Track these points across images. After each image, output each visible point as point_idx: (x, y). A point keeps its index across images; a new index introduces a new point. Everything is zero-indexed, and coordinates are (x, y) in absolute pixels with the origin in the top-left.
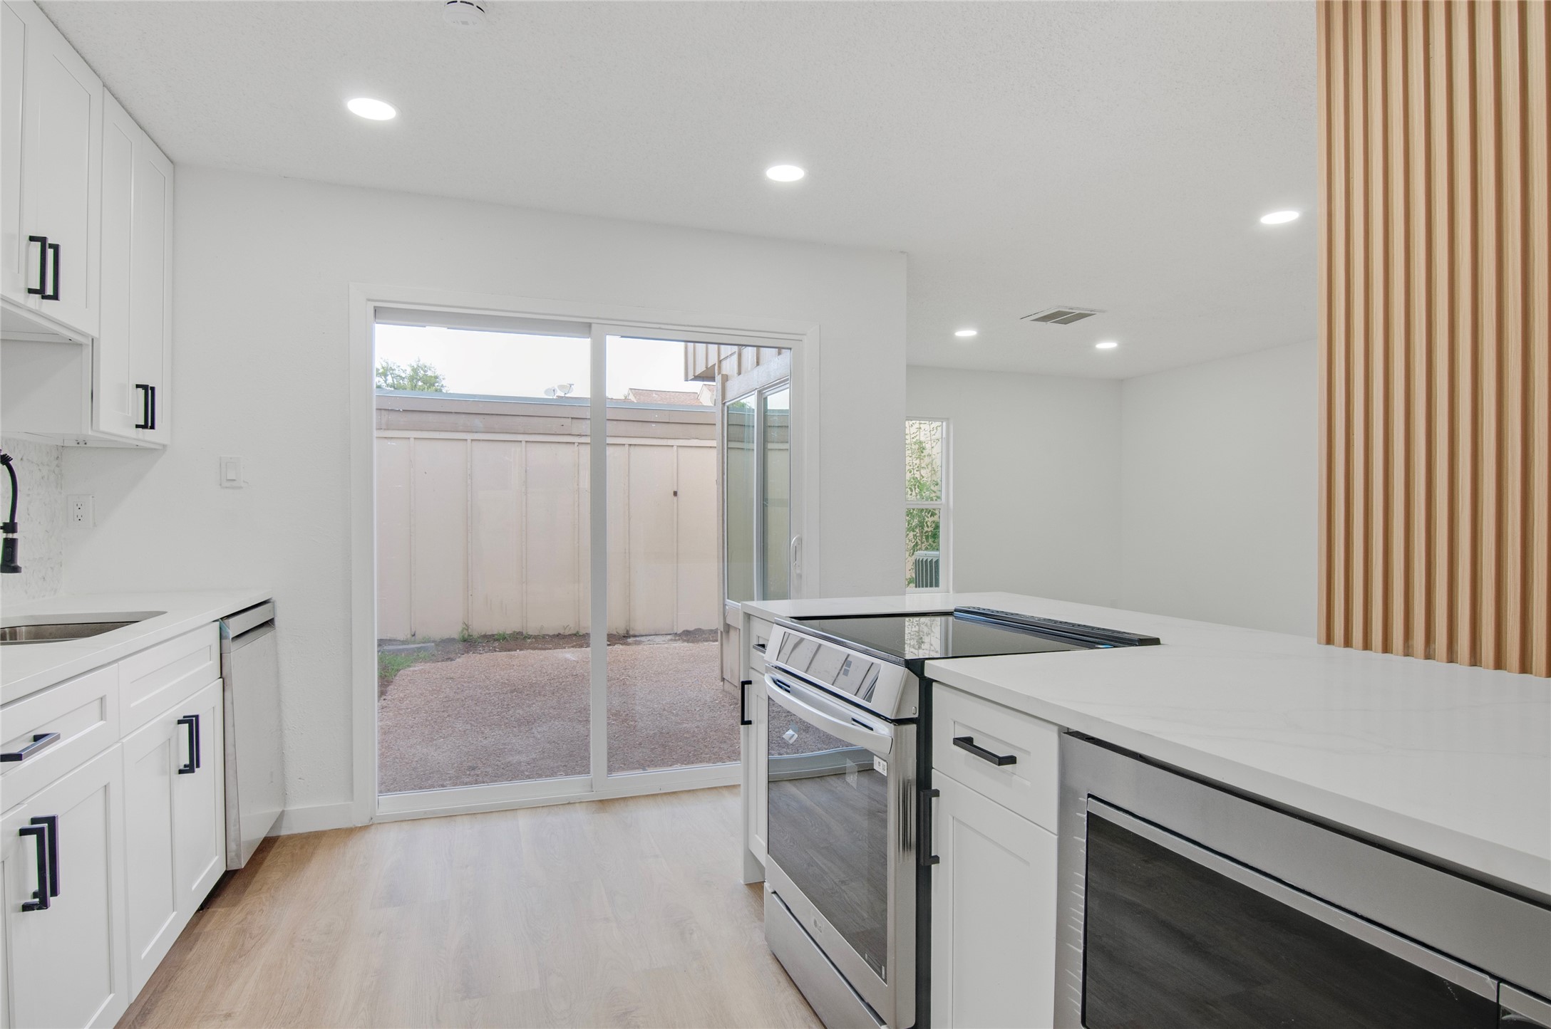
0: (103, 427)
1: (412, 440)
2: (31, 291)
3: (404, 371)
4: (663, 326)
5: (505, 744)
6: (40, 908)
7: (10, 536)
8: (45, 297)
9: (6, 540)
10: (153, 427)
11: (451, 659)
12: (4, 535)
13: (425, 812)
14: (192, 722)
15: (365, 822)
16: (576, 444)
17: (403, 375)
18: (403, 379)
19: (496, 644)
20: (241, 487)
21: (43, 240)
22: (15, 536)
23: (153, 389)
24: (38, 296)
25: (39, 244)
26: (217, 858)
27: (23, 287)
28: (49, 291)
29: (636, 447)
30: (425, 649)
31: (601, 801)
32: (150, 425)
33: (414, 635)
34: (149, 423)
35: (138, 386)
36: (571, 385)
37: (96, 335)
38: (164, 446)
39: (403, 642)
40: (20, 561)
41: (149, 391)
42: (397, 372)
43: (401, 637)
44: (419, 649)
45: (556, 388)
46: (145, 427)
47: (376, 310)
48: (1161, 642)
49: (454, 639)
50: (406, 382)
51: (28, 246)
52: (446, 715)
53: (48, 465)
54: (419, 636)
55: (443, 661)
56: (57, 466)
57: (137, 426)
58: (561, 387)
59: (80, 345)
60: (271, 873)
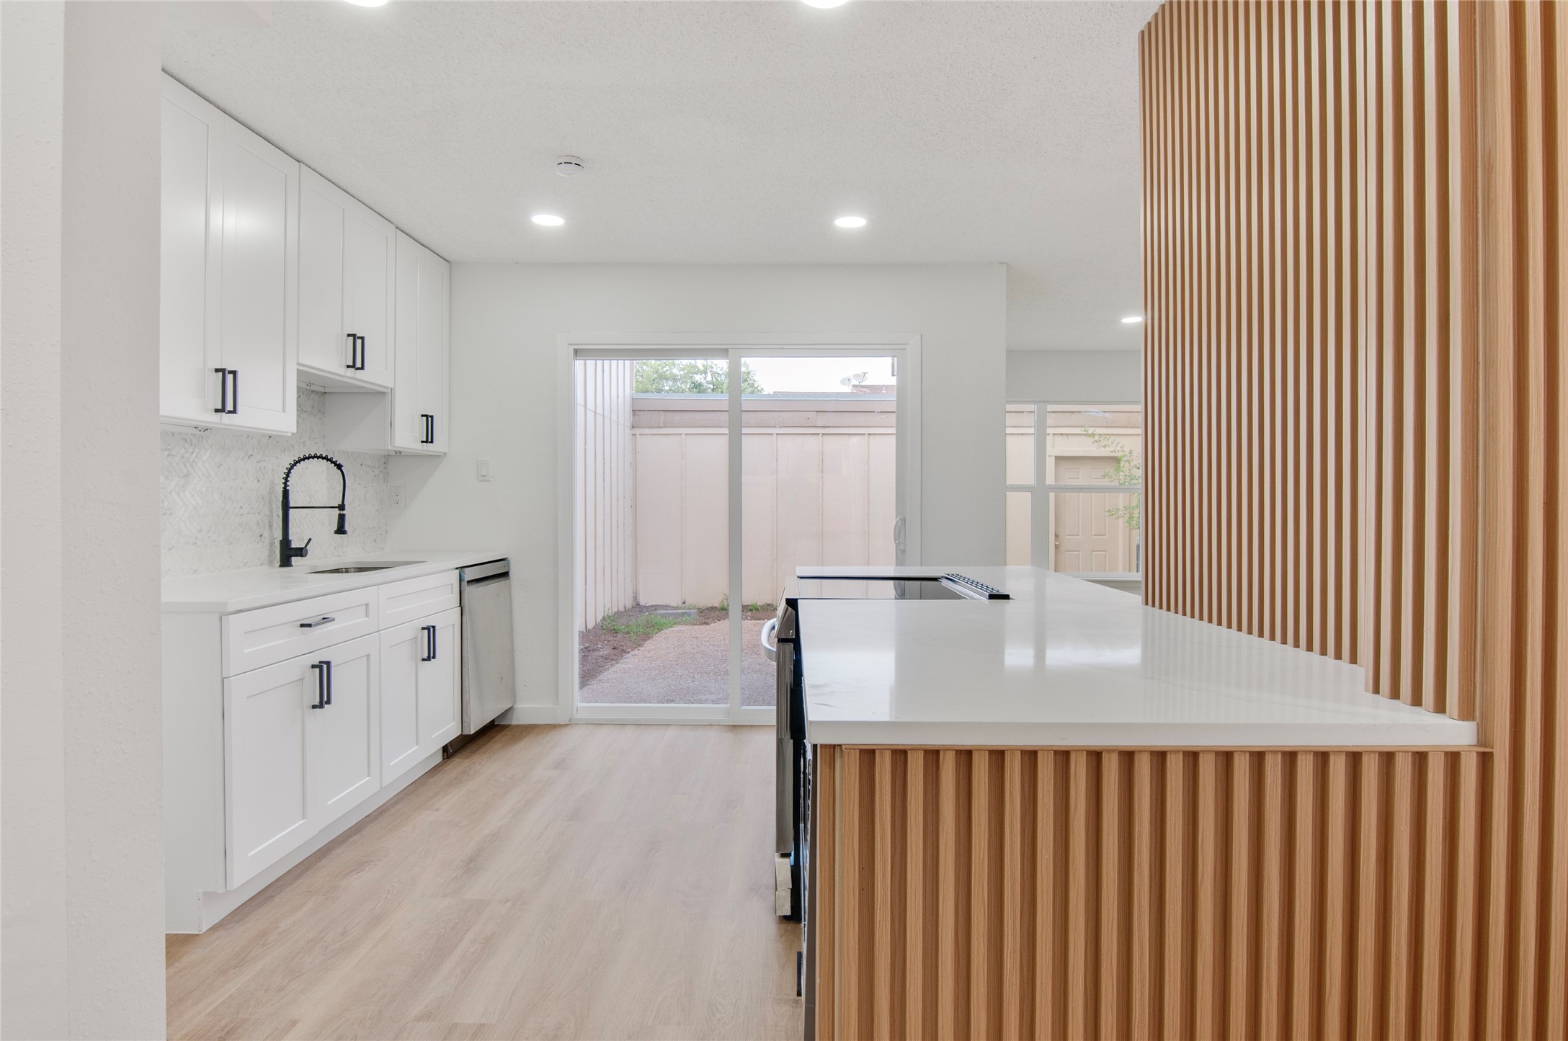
0: (396, 445)
1: (684, 435)
2: (348, 367)
3: (722, 369)
4: (784, 347)
5: (704, 686)
6: (320, 708)
7: (342, 512)
8: (358, 369)
9: (340, 515)
10: (432, 442)
11: (706, 623)
12: (339, 512)
13: (607, 720)
14: (431, 630)
15: (567, 722)
16: (821, 435)
17: (721, 373)
18: (720, 375)
19: (749, 613)
20: (489, 481)
21: (354, 336)
22: (344, 512)
23: (432, 417)
24: (353, 369)
25: (352, 338)
26: (453, 723)
27: (344, 364)
28: (359, 364)
29: (876, 436)
30: (689, 615)
31: (734, 726)
32: (430, 440)
33: (684, 603)
34: (429, 439)
35: (423, 416)
36: (864, 374)
37: (392, 387)
38: (445, 453)
39: (676, 608)
40: (347, 528)
41: (429, 418)
42: (715, 370)
43: (674, 604)
44: (683, 614)
45: (851, 377)
46: (427, 442)
47: (576, 351)
48: (1011, 597)
49: (715, 608)
50: (723, 378)
51: (346, 340)
52: (675, 663)
53: (379, 468)
54: (687, 604)
55: (700, 624)
56: (385, 468)
57: (422, 442)
58: (856, 376)
59: (384, 393)
60: (496, 743)
